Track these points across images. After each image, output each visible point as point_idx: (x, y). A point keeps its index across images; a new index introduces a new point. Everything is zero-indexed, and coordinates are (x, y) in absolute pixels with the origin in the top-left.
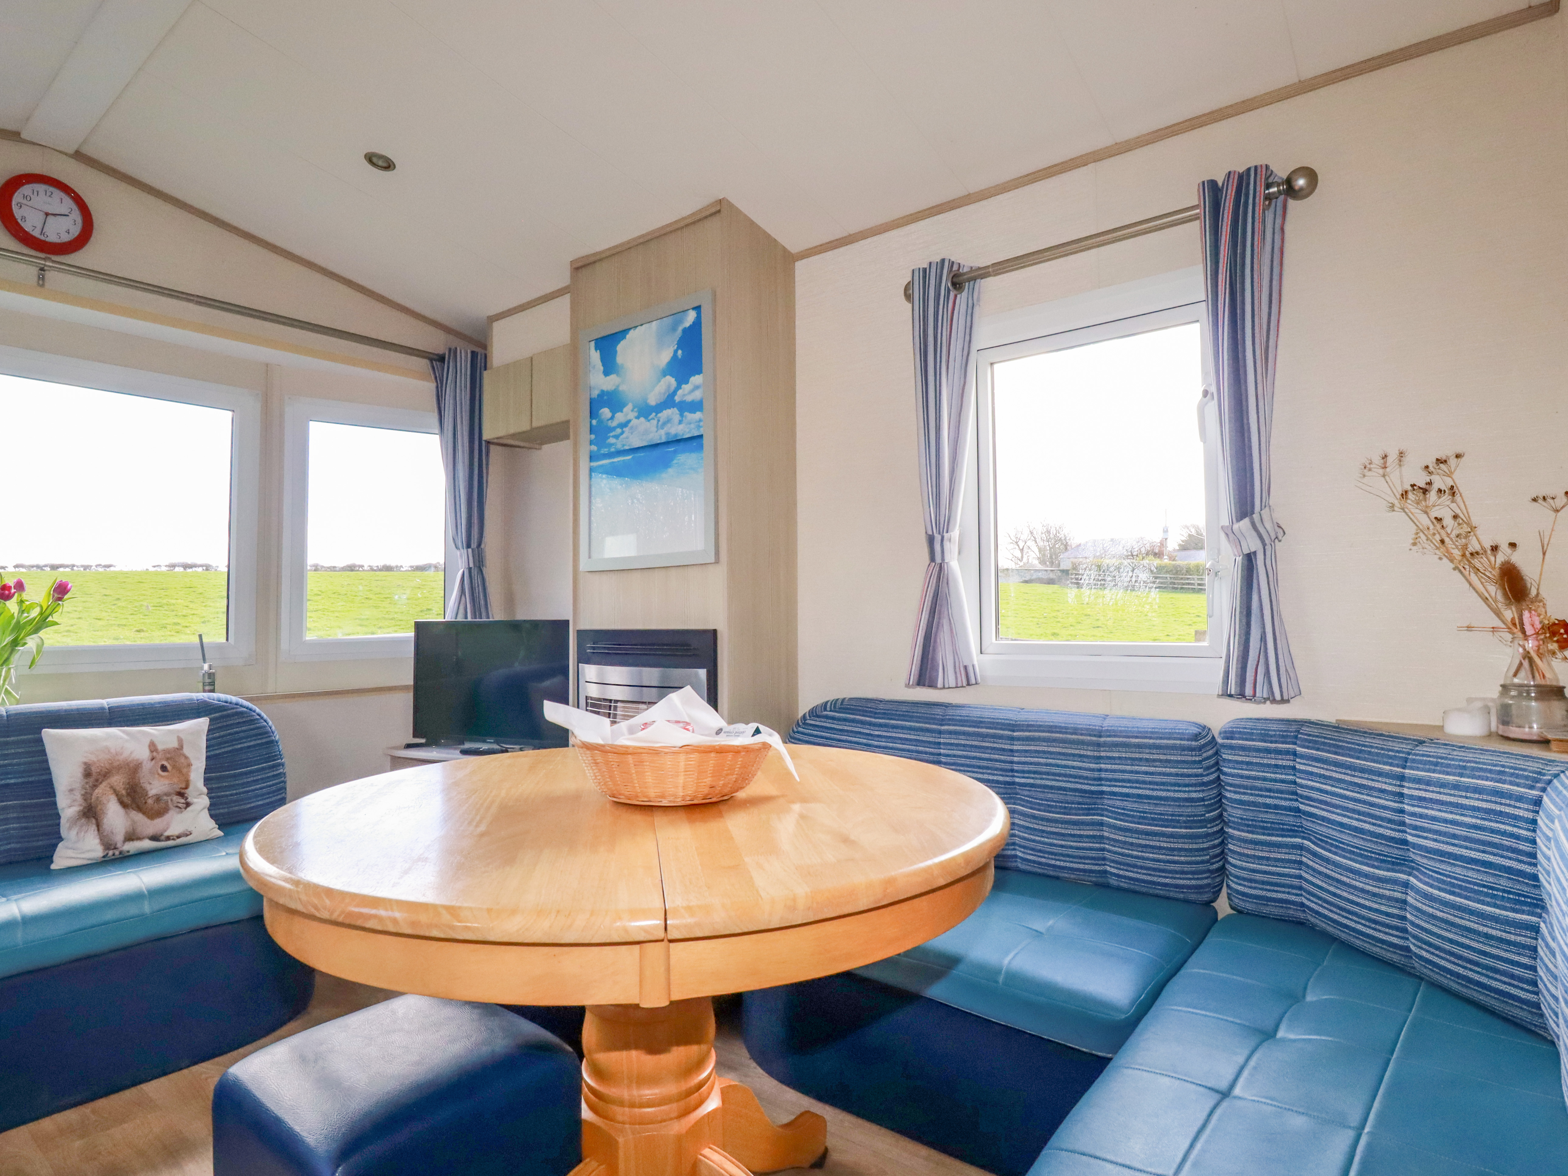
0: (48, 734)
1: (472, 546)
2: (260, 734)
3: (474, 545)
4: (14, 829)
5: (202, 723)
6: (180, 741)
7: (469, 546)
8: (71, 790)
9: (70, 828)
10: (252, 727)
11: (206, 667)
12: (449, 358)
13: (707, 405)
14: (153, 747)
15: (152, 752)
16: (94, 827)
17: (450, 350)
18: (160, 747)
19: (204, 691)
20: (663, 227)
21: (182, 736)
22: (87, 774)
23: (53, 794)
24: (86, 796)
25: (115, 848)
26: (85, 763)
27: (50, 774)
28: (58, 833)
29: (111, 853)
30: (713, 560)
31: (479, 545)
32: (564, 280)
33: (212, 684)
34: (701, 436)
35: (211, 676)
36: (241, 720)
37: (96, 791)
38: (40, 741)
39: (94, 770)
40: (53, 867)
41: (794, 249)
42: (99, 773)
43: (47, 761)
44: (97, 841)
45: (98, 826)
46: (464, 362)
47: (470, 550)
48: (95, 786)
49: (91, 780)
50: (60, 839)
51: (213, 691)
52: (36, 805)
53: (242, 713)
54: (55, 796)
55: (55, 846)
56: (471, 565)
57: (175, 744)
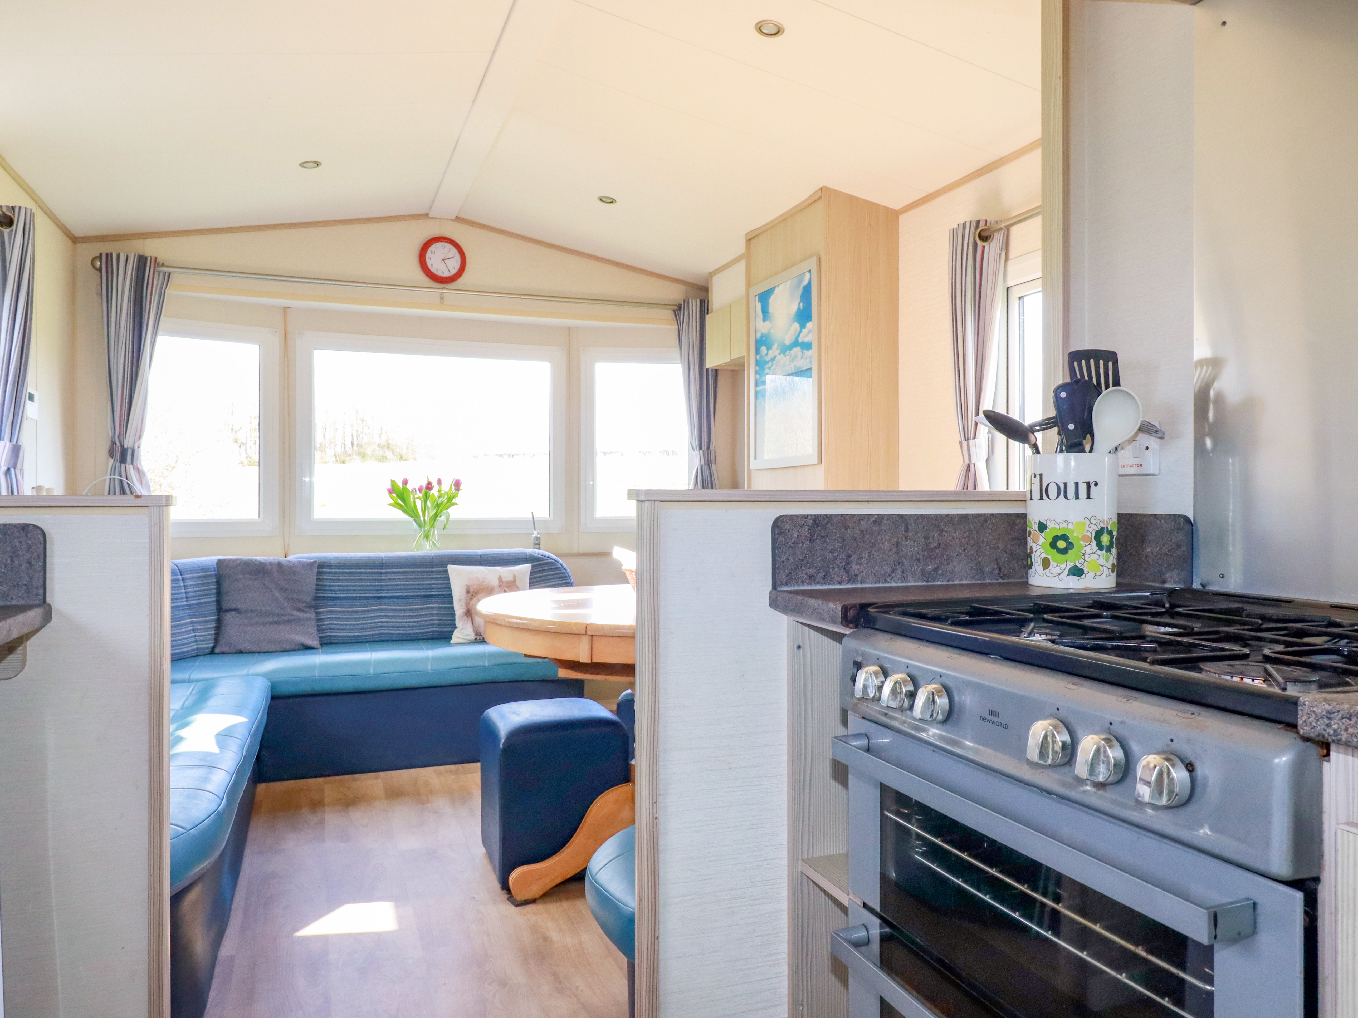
0: (451, 568)
1: (703, 449)
2: (562, 577)
3: (705, 447)
4: (435, 620)
5: (527, 567)
6: (515, 577)
7: (701, 448)
8: (460, 600)
9: (459, 622)
10: (557, 572)
11: (536, 533)
12: (684, 305)
13: (815, 346)
14: (500, 579)
15: (500, 582)
16: (470, 622)
17: (684, 301)
18: (504, 580)
19: (535, 548)
20: (794, 207)
21: (515, 573)
22: (468, 592)
23: (452, 602)
24: (467, 604)
25: (480, 635)
26: (467, 586)
27: (451, 591)
28: (455, 625)
29: (478, 638)
30: (816, 462)
31: (708, 448)
32: (740, 249)
33: (539, 544)
34: (811, 369)
35: (537, 539)
36: (550, 567)
37: (472, 602)
38: (446, 572)
39: (471, 590)
40: (452, 642)
41: (896, 206)
42: (473, 592)
43: (450, 583)
44: (472, 630)
45: (472, 621)
46: (694, 306)
47: (701, 452)
48: (471, 599)
49: (470, 595)
50: (456, 628)
51: (539, 549)
52: (445, 608)
53: (550, 564)
54: (453, 604)
55: (453, 632)
56: (703, 463)
57: (512, 579)
